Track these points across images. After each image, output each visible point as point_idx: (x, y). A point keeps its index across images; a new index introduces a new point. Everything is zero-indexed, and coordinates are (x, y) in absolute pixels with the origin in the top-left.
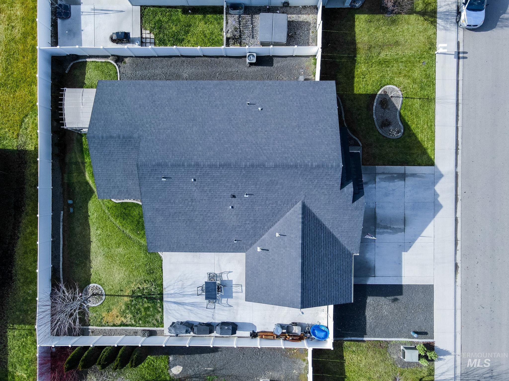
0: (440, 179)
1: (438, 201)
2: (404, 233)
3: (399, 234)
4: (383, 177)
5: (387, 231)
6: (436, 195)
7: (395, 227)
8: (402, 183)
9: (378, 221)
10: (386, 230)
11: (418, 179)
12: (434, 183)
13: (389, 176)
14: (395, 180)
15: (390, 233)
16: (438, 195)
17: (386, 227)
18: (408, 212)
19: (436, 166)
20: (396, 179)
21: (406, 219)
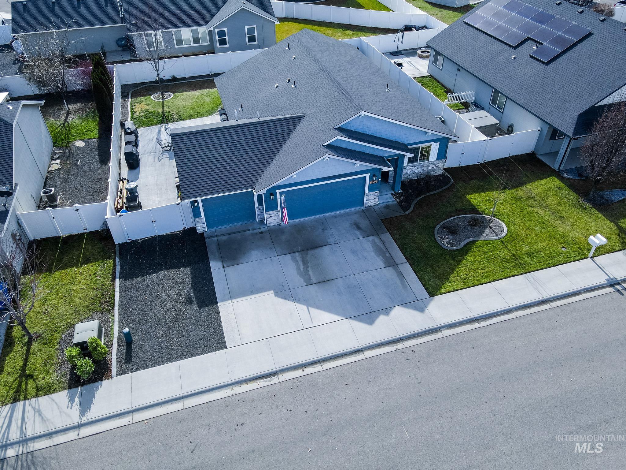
0: (415, 310)
1: (377, 317)
2: (305, 284)
3: (302, 280)
4: (378, 243)
5: (299, 265)
6: (386, 311)
7: (311, 273)
8: (382, 265)
9: (311, 252)
10: (300, 263)
11: (398, 282)
12: (404, 304)
13: (384, 249)
14: (380, 257)
15: (298, 268)
16: (387, 314)
17: (305, 262)
18: (340, 282)
19: (432, 300)
20: (382, 257)
21: (328, 282)
